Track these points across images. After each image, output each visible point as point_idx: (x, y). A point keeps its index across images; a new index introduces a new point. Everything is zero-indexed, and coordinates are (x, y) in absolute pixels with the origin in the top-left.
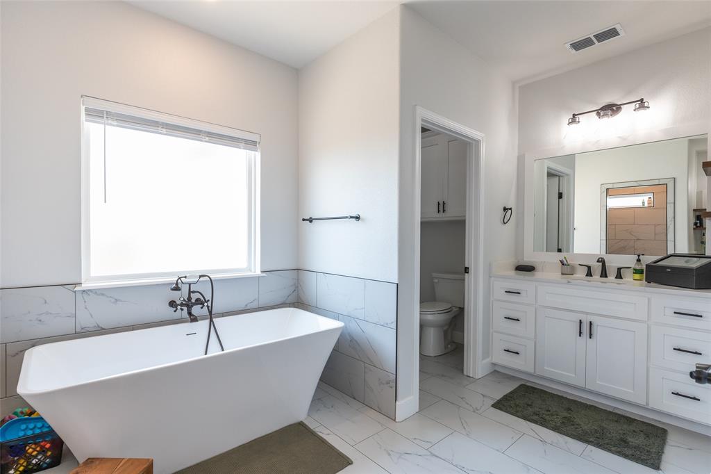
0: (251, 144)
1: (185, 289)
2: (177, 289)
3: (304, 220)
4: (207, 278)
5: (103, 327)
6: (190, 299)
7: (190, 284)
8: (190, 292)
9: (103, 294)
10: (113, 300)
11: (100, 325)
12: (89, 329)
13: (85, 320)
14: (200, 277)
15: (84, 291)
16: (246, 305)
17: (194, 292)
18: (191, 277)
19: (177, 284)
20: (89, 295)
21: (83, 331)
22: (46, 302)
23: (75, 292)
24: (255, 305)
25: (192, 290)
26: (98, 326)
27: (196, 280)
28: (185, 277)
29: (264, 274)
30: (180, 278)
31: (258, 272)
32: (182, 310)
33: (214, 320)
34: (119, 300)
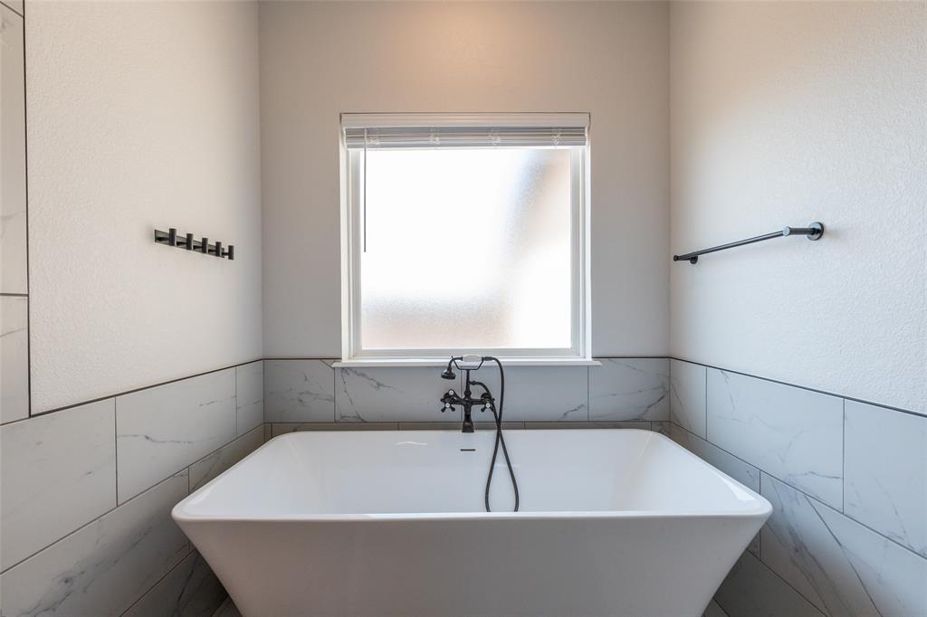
0: (572, 134)
1: (460, 377)
2: (449, 375)
3: (677, 258)
4: (493, 363)
5: (365, 419)
6: (468, 393)
7: (468, 371)
8: (468, 383)
9: (363, 375)
10: (375, 384)
11: (362, 417)
12: (349, 419)
13: (346, 408)
14: (483, 359)
15: (343, 368)
16: (565, 414)
17: (474, 383)
18: (469, 359)
19: (449, 368)
20: (348, 374)
21: (342, 421)
22: (306, 379)
23: (334, 369)
24: (581, 415)
25: (471, 380)
26: (359, 417)
27: (478, 364)
28: (461, 359)
29: (598, 363)
30: (453, 360)
31: (589, 359)
32: (453, 409)
33: (503, 431)
34: (382, 385)
